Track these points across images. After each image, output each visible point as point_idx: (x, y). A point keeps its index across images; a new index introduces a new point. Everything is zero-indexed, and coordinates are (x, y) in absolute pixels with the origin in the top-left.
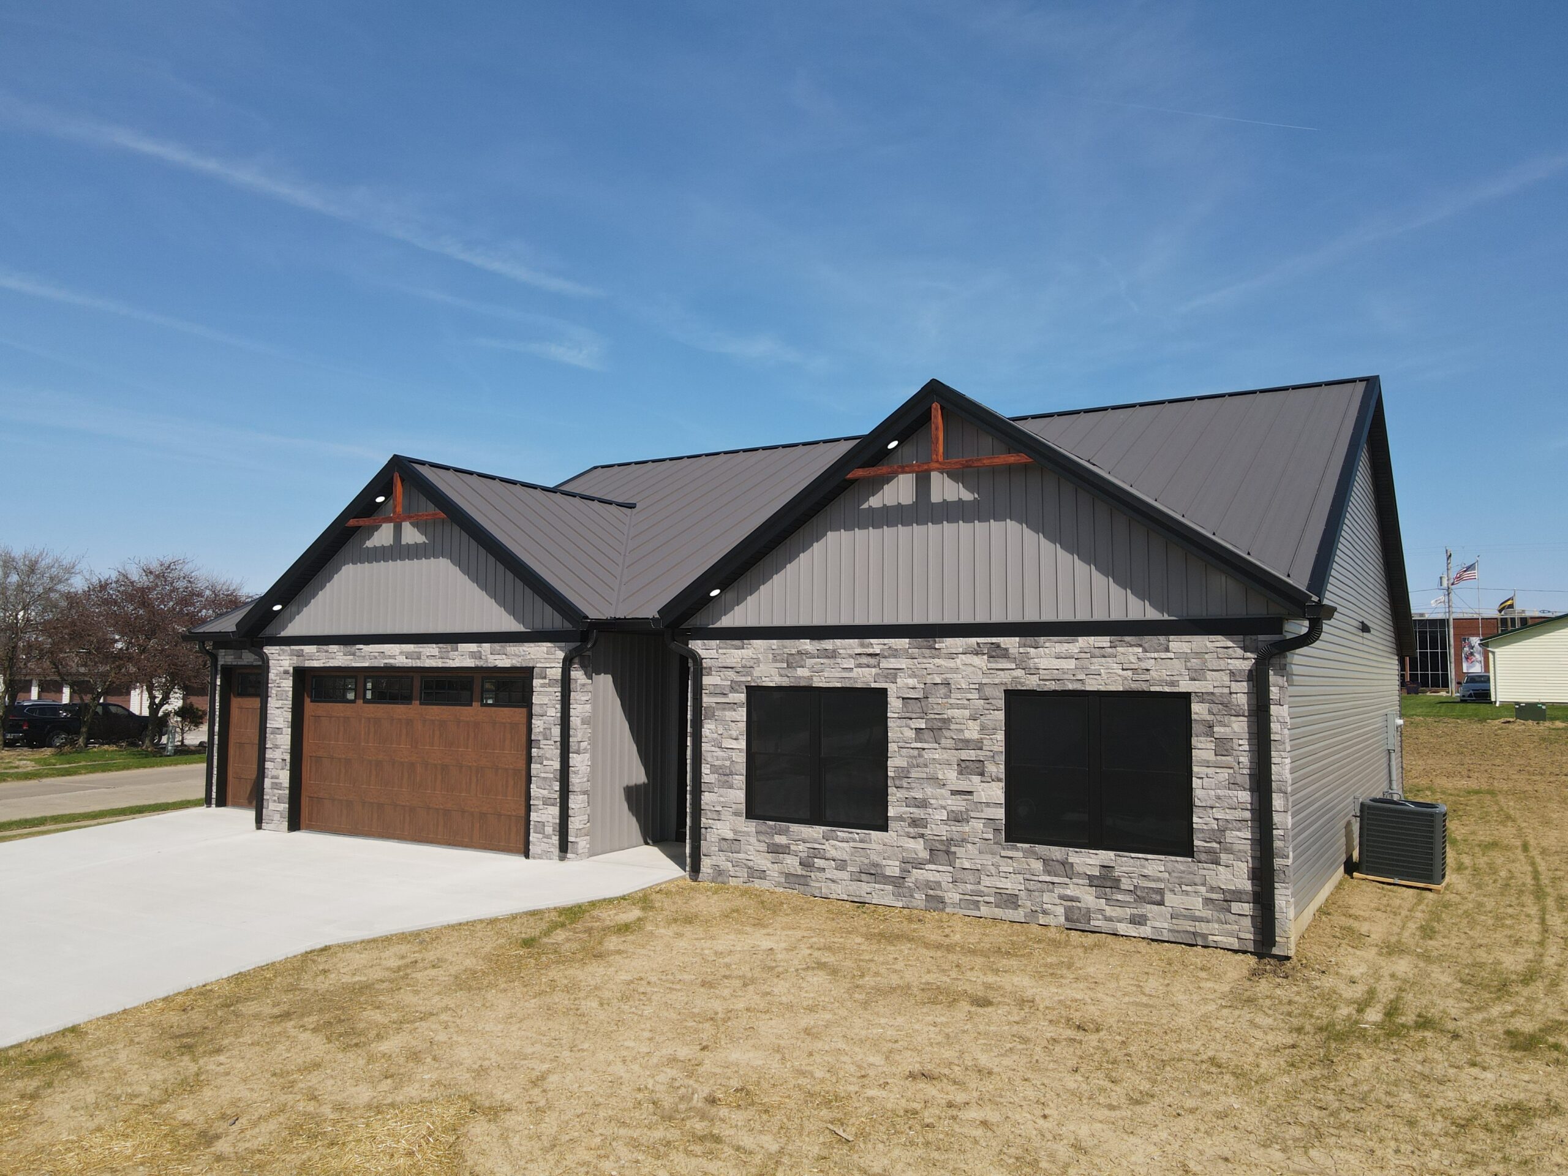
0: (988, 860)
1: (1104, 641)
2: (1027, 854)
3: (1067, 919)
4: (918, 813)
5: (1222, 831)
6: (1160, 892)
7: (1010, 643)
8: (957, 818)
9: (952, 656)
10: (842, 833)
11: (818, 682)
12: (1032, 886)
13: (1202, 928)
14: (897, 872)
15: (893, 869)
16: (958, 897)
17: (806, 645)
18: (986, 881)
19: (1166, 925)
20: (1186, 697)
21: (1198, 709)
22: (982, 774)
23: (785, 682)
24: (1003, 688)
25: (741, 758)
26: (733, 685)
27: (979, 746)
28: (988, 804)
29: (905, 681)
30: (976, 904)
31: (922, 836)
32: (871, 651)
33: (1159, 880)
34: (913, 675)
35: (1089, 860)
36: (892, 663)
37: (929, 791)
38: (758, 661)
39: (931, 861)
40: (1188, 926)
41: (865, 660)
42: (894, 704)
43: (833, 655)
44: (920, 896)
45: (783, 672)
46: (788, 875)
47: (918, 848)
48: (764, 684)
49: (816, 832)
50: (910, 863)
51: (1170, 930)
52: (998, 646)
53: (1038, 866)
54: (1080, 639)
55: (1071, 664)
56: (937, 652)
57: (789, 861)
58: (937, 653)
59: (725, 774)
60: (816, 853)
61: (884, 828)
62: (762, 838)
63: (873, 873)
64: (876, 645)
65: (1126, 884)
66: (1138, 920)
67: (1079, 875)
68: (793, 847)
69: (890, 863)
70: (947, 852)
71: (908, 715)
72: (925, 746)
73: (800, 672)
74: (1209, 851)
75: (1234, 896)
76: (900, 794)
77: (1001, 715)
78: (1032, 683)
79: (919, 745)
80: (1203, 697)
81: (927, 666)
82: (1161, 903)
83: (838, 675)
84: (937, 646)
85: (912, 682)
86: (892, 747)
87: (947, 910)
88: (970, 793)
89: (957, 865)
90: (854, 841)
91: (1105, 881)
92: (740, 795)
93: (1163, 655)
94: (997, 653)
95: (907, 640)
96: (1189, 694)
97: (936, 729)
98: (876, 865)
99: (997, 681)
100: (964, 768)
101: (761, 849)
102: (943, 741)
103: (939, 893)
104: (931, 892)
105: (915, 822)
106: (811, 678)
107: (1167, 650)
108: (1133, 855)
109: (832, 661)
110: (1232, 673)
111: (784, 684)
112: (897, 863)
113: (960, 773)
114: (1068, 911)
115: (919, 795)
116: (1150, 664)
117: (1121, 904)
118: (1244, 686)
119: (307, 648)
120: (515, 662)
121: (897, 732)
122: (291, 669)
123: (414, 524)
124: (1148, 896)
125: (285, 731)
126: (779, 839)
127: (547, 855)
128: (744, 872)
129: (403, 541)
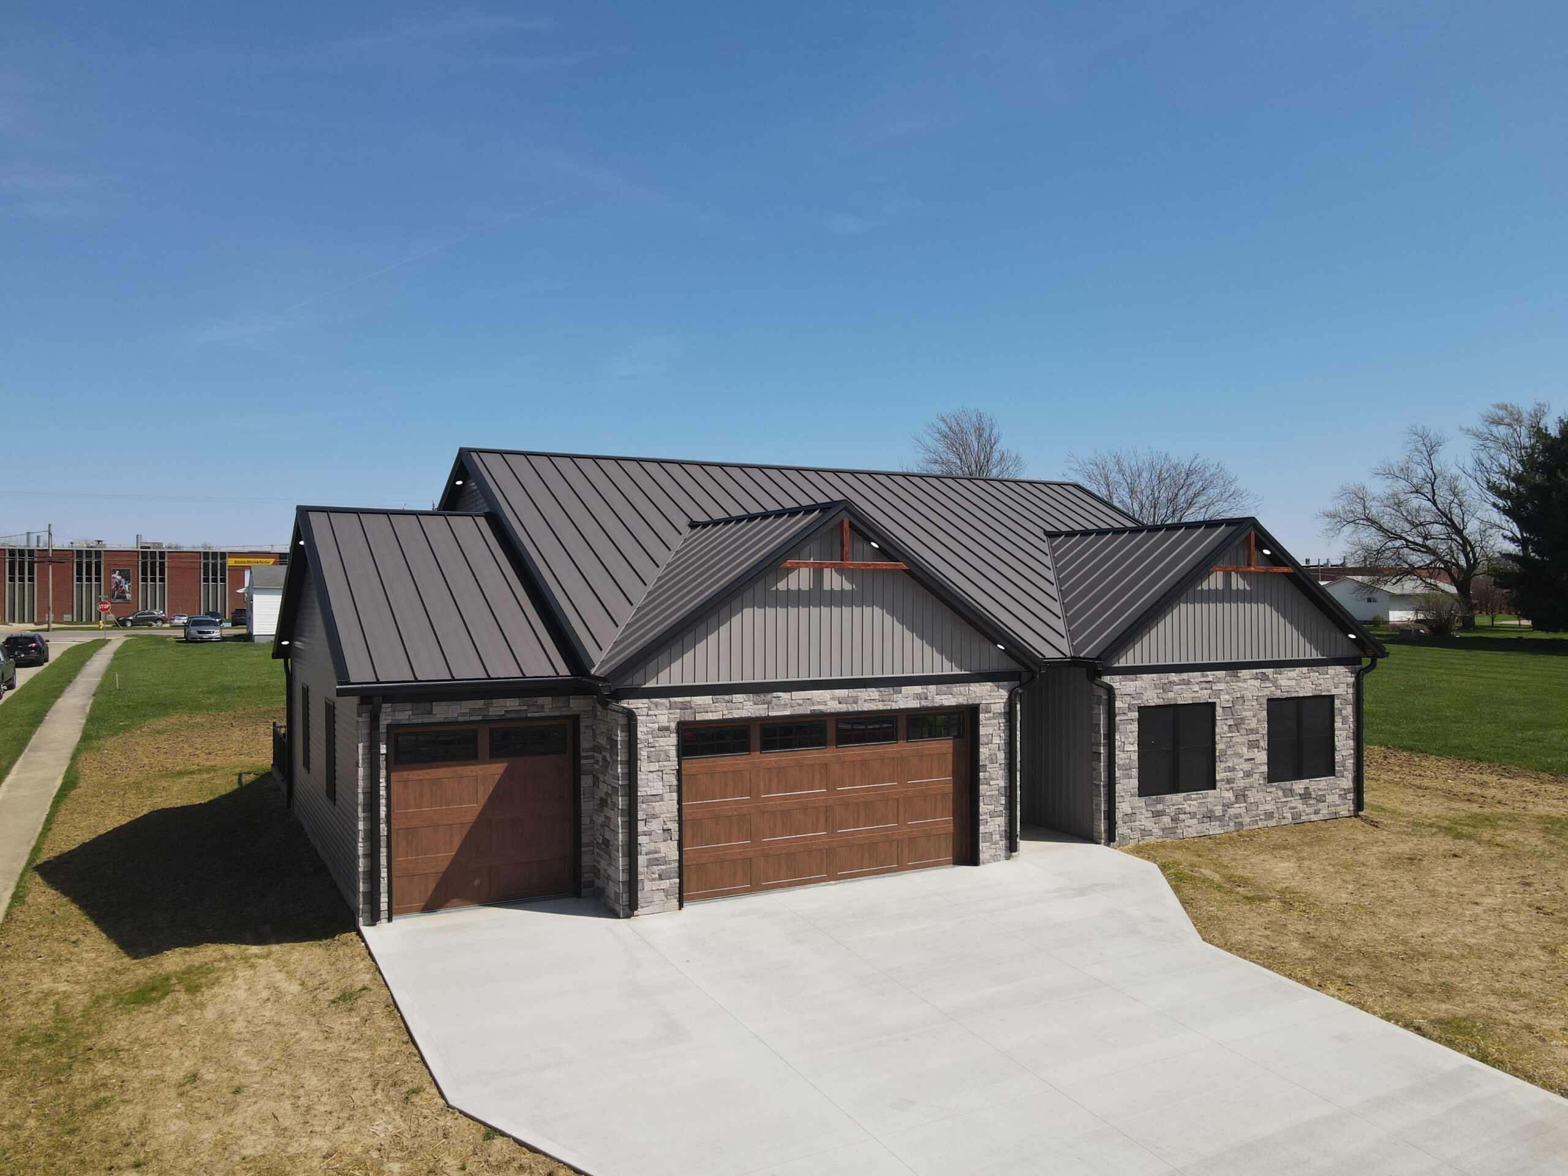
0: (1260, 795)
1: (1305, 670)
2: (1277, 788)
3: (1293, 819)
4: (1231, 775)
5: (1344, 761)
6: (1324, 795)
7: (1269, 672)
8: (1248, 774)
9: (1245, 681)
10: (1194, 795)
11: (1179, 701)
12: (1279, 805)
13: (1338, 809)
14: (1221, 813)
15: (1218, 811)
16: (1249, 819)
17: (1174, 677)
18: (1261, 808)
19: (1326, 812)
20: (1332, 698)
21: (1337, 702)
22: (1258, 748)
23: (1161, 702)
24: (1267, 698)
25: (1135, 756)
26: (1131, 707)
27: (1257, 731)
28: (1261, 764)
29: (1224, 696)
30: (1257, 822)
31: (1232, 788)
32: (1208, 679)
33: (1325, 790)
34: (1228, 693)
35: (1299, 786)
36: (1219, 686)
37: (1235, 761)
38: (1146, 689)
39: (1236, 803)
40: (1333, 809)
41: (1204, 685)
42: (1219, 711)
43: (1188, 683)
44: (1232, 824)
45: (1160, 696)
46: (1163, 830)
47: (1229, 795)
48: (1149, 705)
49: (1178, 797)
50: (1227, 806)
51: (1328, 814)
52: (1264, 673)
53: (1280, 793)
54: (1297, 669)
55: (1293, 683)
56: (1238, 679)
57: (1165, 820)
58: (1240, 679)
59: (1127, 770)
60: (1180, 811)
61: (1215, 788)
62: (1149, 809)
64: (1211, 675)
65: (1314, 795)
66: (1316, 812)
67: (1297, 795)
68: (1167, 811)
69: (1217, 808)
70: (1244, 796)
71: (1226, 717)
72: (1234, 734)
73: (1171, 695)
74: (1340, 772)
75: (1348, 791)
76: (1222, 765)
77: (1265, 713)
78: (1278, 694)
79: (1230, 735)
80: (1338, 696)
81: (1234, 687)
82: (1324, 801)
83: (1191, 695)
84: (1239, 675)
85: (1227, 697)
86: (1218, 737)
87: (1244, 829)
88: (1253, 759)
89: (1249, 802)
90: (1200, 798)
91: (1306, 796)
92: (1135, 782)
93: (1326, 676)
94: (1264, 678)
95: (1224, 672)
96: (1333, 696)
97: (1236, 726)
98: (1211, 811)
99: (1265, 694)
100: (1250, 745)
101: (1149, 816)
102: (1241, 731)
103: (1240, 820)
104: (1237, 820)
105: (1229, 781)
106: (1176, 699)
107: (1327, 674)
108: (1316, 779)
109: (1187, 687)
110: (1348, 684)
111: (1161, 704)
112: (1221, 807)
113: (1249, 748)
114: (1292, 815)
115: (1231, 765)
116: (1321, 681)
117: (1311, 806)
118: (1351, 691)
119: (698, 700)
120: (962, 700)
121: (1221, 728)
122: (673, 725)
123: (841, 571)
124: (1321, 799)
125: (667, 796)
126: (1160, 807)
127: (995, 858)
128: (1138, 835)
129: (827, 587)
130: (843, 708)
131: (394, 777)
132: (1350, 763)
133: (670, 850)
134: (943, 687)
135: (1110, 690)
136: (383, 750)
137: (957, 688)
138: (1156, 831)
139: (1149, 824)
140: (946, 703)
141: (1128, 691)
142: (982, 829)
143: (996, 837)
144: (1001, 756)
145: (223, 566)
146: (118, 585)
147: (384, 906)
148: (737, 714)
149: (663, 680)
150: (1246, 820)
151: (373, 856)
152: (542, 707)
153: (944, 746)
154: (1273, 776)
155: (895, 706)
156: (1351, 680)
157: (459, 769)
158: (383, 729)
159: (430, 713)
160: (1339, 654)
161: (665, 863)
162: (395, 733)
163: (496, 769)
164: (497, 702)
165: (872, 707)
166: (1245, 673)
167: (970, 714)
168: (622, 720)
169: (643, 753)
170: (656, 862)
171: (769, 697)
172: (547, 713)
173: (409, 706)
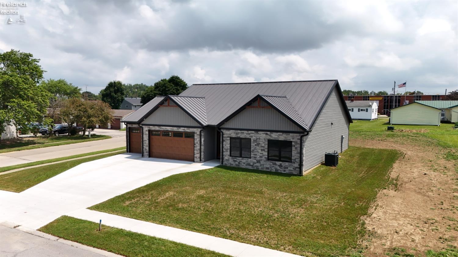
0: (265, 163)
2: (270, 162)
4: (256, 156)
5: (295, 159)
6: (288, 167)
7: (269, 133)
8: (261, 157)
10: (244, 159)
11: (241, 137)
12: (271, 166)
13: (292, 172)
14: (252, 164)
16: (261, 168)
17: (239, 131)
19: (288, 171)
22: (264, 151)
24: (267, 139)
25: (229, 147)
26: (228, 137)
27: (264, 147)
28: (265, 155)
29: (254, 137)
30: (263, 169)
31: (256, 159)
35: (278, 163)
36: (251, 135)
37: (257, 153)
38: (232, 133)
39: (257, 163)
41: (248, 134)
42: (252, 140)
47: (255, 161)
48: (232, 137)
52: (267, 133)
53: (272, 164)
54: (278, 133)
55: (277, 136)
58: (259, 134)
59: (227, 150)
60: (241, 162)
61: (250, 158)
62: (232, 159)
63: (249, 165)
64: (250, 132)
65: (283, 166)
67: (277, 165)
68: (237, 161)
70: (259, 162)
71: (254, 142)
72: (257, 147)
73: (238, 135)
74: (294, 162)
75: (297, 168)
76: (253, 153)
77: (267, 143)
80: (294, 142)
81: (257, 135)
82: (287, 169)
83: (244, 136)
85: (255, 138)
86: (252, 147)
88: (262, 154)
89: (261, 163)
90: (246, 160)
92: (229, 153)
93: (289, 136)
95: (254, 132)
96: (292, 141)
98: (249, 163)
100: (262, 150)
101: (232, 161)
102: (259, 146)
103: (258, 167)
108: (284, 162)
109: (243, 134)
110: (298, 139)
114: (276, 170)
115: (255, 154)
116: (287, 137)
117: (283, 169)
119: (151, 127)
122: (148, 130)
125: (147, 140)
127: (197, 162)
130: (171, 130)
132: (298, 160)
133: (147, 148)
134: (188, 129)
135: (222, 133)
137: (191, 129)
138: (234, 164)
141: (227, 133)
142: (195, 156)
143: (198, 158)
155: (179, 131)
159: (132, 126)
171: (160, 127)
173: (130, 124)
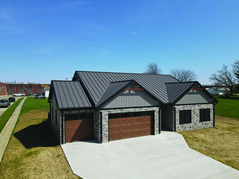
1: (205, 104)
2: (201, 123)
3: (204, 128)
7: (200, 105)
8: (196, 121)
12: (201, 125)
15: (192, 126)
17: (185, 106)
23: (183, 110)
24: (199, 109)
25: (179, 118)
26: (178, 111)
27: (198, 114)
28: (198, 119)
33: (209, 123)
35: (205, 122)
38: (180, 108)
39: (195, 125)
42: (192, 111)
43: (187, 107)
44: (194, 128)
47: (193, 124)
48: (181, 110)
49: (185, 124)
50: (193, 126)
51: (209, 127)
55: (204, 107)
57: (183, 128)
60: (186, 126)
61: (191, 123)
62: (181, 126)
63: (190, 127)
64: (191, 106)
66: (207, 127)
67: (204, 124)
77: (199, 111)
78: (201, 108)
79: (194, 115)
81: (194, 107)
83: (187, 109)
85: (193, 109)
90: (189, 125)
91: (206, 124)
92: (179, 122)
94: (199, 106)
95: (193, 105)
96: (210, 108)
97: (195, 113)
105: (193, 122)
106: (185, 109)
108: (207, 121)
113: (197, 117)
118: (213, 108)
119: (111, 110)
120: (152, 110)
121: (192, 114)
122: (108, 114)
123: (133, 90)
124: (208, 125)
125: (107, 125)
126: (183, 126)
127: (157, 134)
128: (179, 130)
129: (131, 93)
130: (134, 111)
131: (65, 122)
132: (213, 119)
133: (107, 133)
134: (149, 108)
135: (175, 108)
136: (64, 118)
137: (151, 108)
138: (182, 130)
139: (181, 129)
140: (149, 110)
141: (178, 108)
142: (155, 129)
143: (157, 131)
144: (158, 118)
145: (41, 86)
146: (26, 89)
147: (64, 141)
148: (117, 112)
149: (106, 107)
150: (196, 128)
151: (62, 134)
152: (88, 111)
153: (149, 117)
154: (201, 121)
155: (141, 111)
156: (213, 106)
157: (75, 121)
158: (64, 115)
159: (71, 112)
160: (211, 102)
161: (107, 135)
162: (66, 116)
163: (81, 121)
164: (81, 111)
165: (138, 111)
166: (196, 105)
167: (153, 112)
168: (100, 113)
169: (103, 118)
170: (105, 135)
171: (122, 110)
172: (88, 112)
173: (68, 111)
